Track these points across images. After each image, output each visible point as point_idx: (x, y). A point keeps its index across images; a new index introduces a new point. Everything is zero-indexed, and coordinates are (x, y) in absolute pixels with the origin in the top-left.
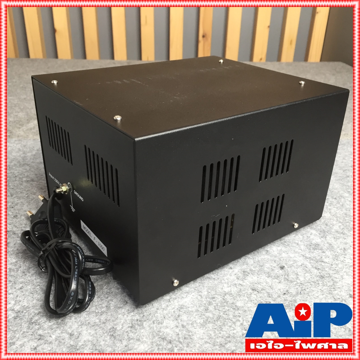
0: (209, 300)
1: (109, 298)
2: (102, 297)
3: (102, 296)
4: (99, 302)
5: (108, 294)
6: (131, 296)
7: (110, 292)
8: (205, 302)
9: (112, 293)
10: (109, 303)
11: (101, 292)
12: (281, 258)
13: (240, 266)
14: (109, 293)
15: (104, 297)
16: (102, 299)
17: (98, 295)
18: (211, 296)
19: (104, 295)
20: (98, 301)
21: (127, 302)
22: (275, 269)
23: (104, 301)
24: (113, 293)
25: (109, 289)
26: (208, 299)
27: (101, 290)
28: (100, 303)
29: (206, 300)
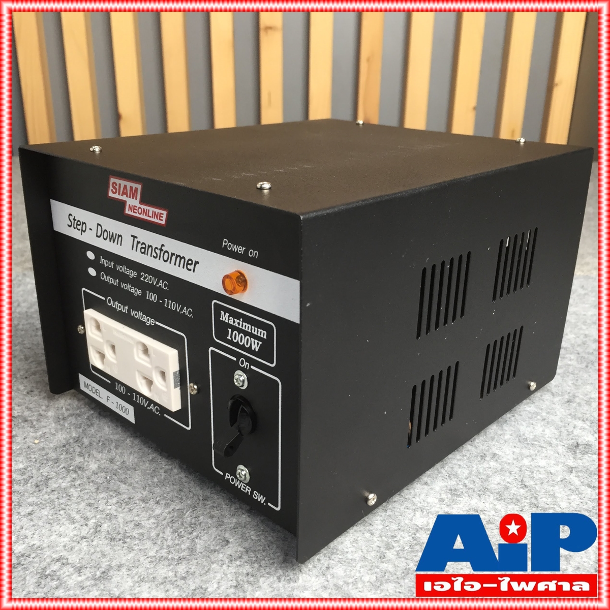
0: (386, 540)
1: (195, 534)
2: (181, 532)
3: (181, 530)
4: (175, 540)
5: (193, 526)
6: (236, 530)
7: (197, 523)
8: (378, 543)
9: (200, 524)
10: (194, 543)
11: (180, 522)
12: (521, 466)
13: (443, 479)
14: (195, 524)
15: (185, 531)
16: (180, 534)
17: (174, 528)
18: (389, 534)
19: (185, 528)
20: (174, 537)
21: (228, 542)
22: (511, 486)
23: (185, 538)
24: (203, 525)
25: (195, 518)
26: (384, 538)
27: (181, 520)
28: (177, 542)
29: (380, 539)
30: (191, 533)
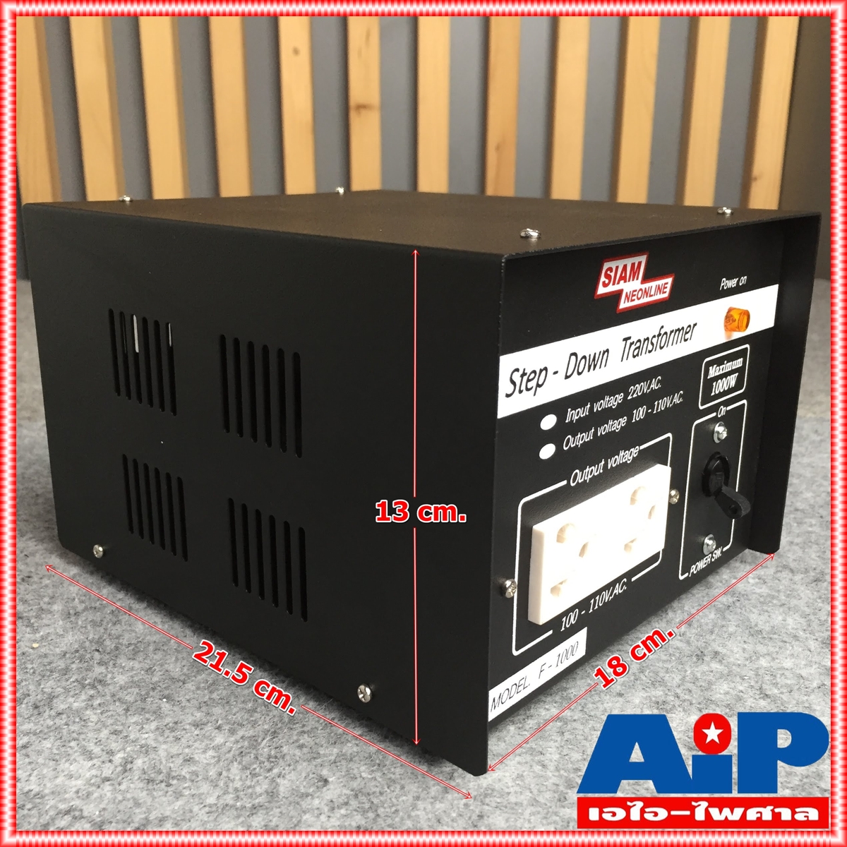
0: (566, 774)
1: (276, 771)
2: (255, 769)
3: (255, 766)
4: (247, 780)
5: (271, 760)
6: (338, 764)
7: (278, 755)
8: (554, 780)
9: (283, 757)
10: (274, 784)
11: (252, 755)
12: (758, 668)
14: (276, 757)
15: (261, 767)
16: (253, 772)
17: (244, 763)
18: (570, 766)
19: (260, 763)
20: (244, 777)
21: (326, 781)
22: (745, 696)
23: (261, 777)
24: (288, 758)
25: (276, 748)
26: (562, 772)
27: (254, 752)
28: (248, 783)
29: (557, 774)
30: (270, 770)
